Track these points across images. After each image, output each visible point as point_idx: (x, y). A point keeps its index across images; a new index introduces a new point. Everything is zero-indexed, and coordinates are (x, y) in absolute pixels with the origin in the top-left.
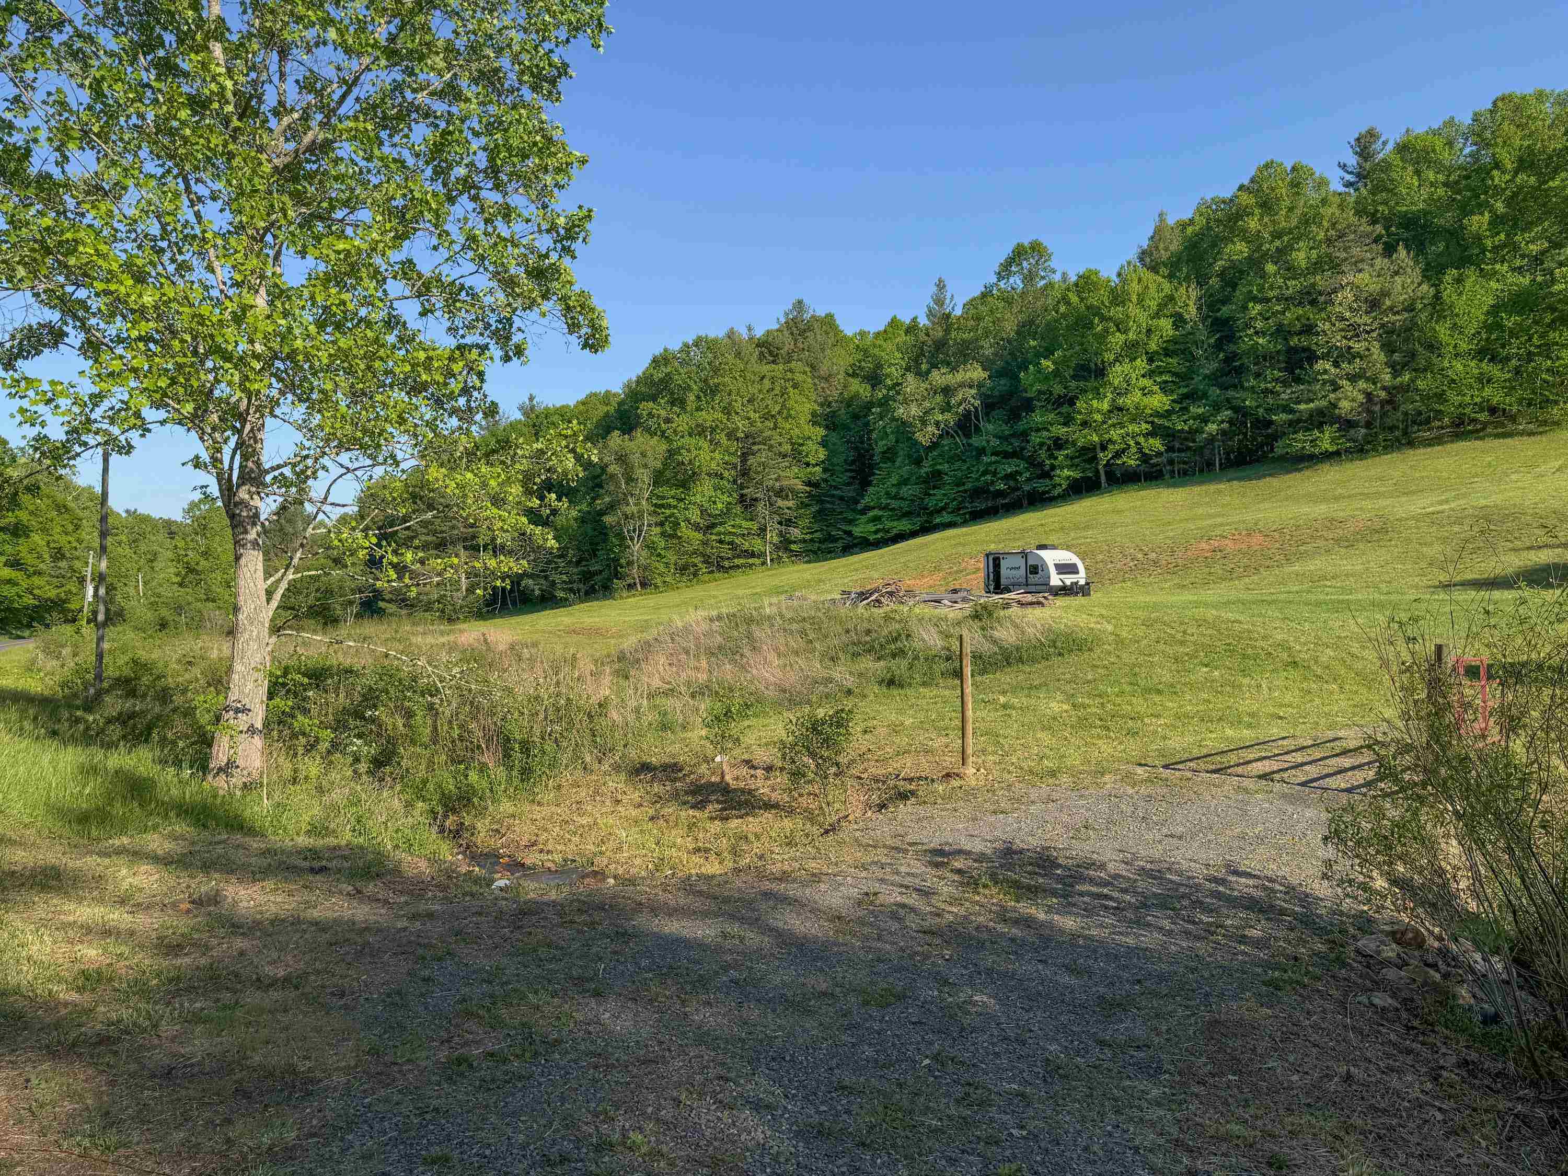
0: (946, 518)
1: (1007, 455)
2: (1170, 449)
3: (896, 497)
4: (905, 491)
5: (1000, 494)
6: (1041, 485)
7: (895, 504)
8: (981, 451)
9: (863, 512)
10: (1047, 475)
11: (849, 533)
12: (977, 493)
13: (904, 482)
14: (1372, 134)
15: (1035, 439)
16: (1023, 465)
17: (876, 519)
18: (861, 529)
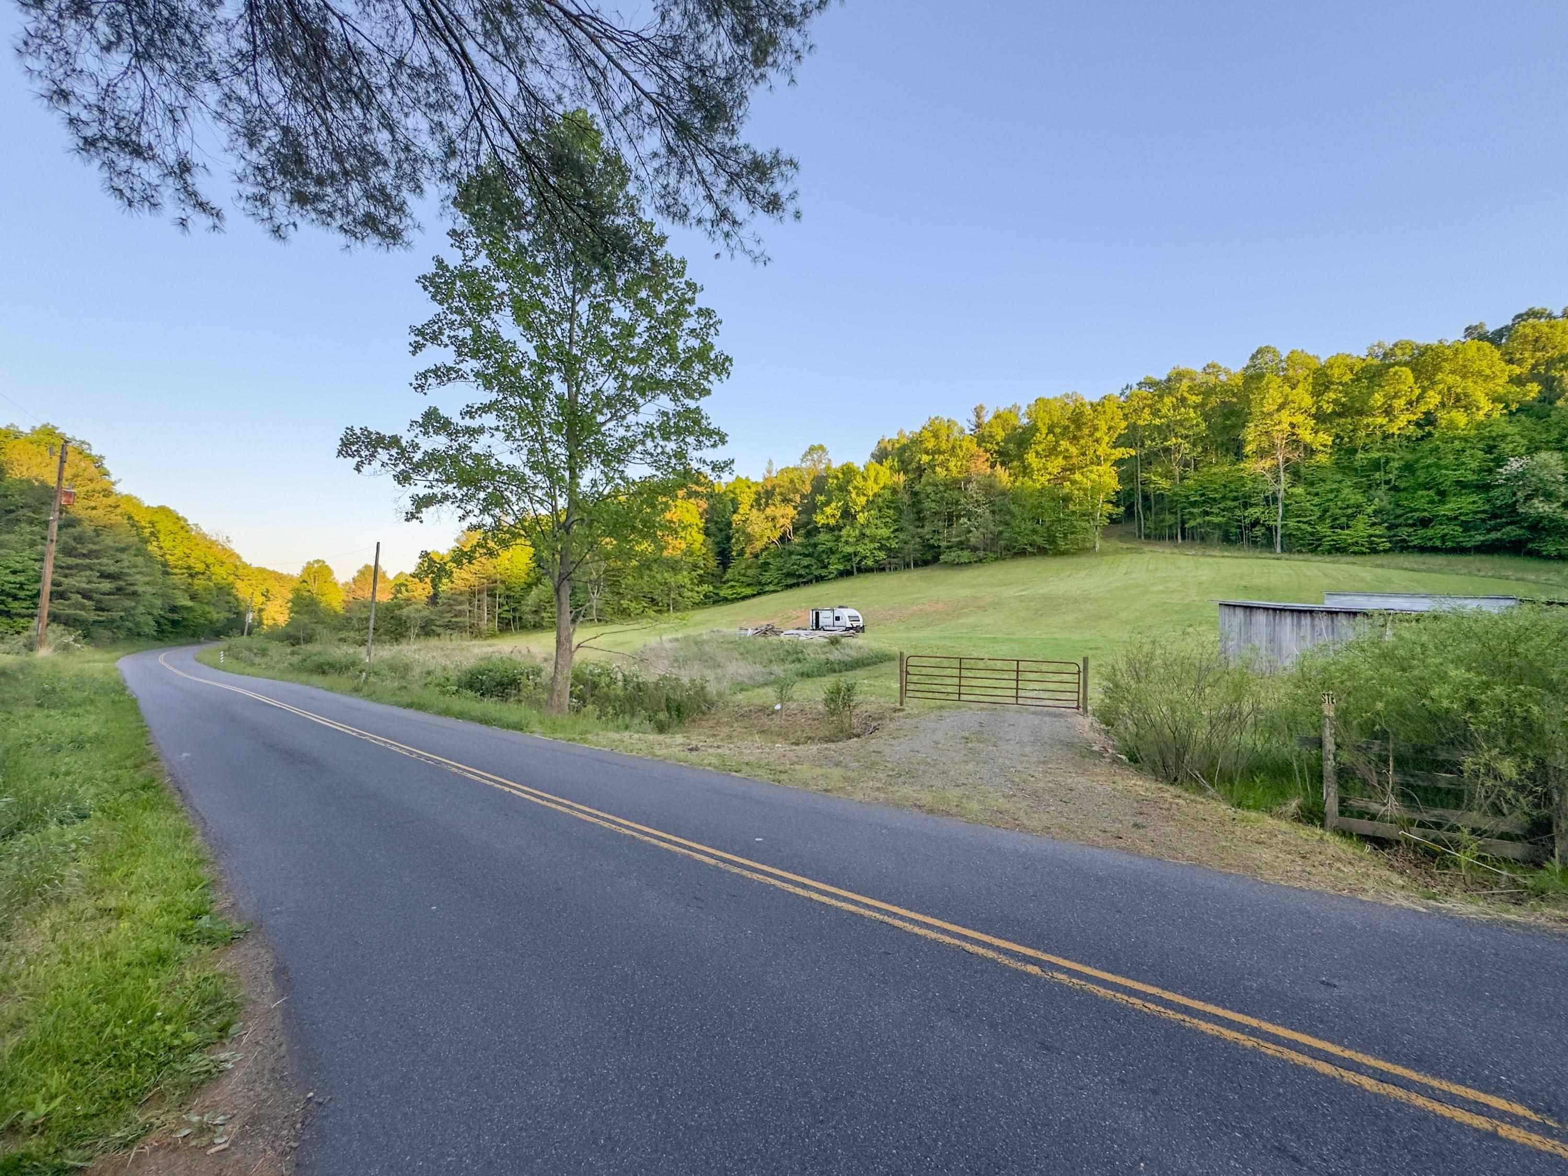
0: (771, 588)
1: (806, 556)
2: (889, 557)
3: (744, 575)
4: (750, 572)
5: (801, 576)
6: (824, 572)
7: (742, 579)
8: (791, 553)
9: (725, 583)
10: (825, 567)
11: (717, 594)
12: (789, 575)
13: (748, 567)
14: (981, 407)
15: (820, 548)
16: (814, 561)
17: (732, 587)
18: (725, 592)
